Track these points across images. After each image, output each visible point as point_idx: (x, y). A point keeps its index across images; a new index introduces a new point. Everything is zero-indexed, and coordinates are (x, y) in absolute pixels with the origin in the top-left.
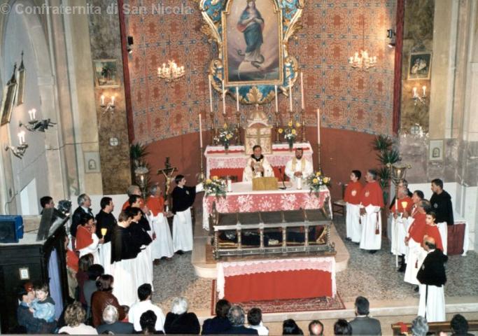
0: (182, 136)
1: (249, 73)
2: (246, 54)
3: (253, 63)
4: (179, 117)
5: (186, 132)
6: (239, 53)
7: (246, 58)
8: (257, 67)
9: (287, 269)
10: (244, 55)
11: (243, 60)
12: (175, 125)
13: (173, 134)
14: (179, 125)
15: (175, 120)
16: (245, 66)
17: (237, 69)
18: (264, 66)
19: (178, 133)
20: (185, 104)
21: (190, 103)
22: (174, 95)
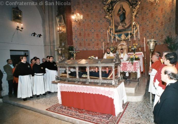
0: (99, 50)
1: (121, 30)
2: (120, 23)
3: (123, 26)
4: (98, 44)
5: (100, 49)
6: (118, 23)
7: (120, 25)
8: (124, 27)
9: (88, 93)
10: (119, 24)
11: (119, 25)
12: (96, 47)
13: (95, 49)
14: (98, 47)
15: (96, 45)
16: (120, 28)
17: (117, 28)
18: (126, 27)
19: (97, 49)
20: (100, 40)
21: (102, 40)
22: (96, 37)
